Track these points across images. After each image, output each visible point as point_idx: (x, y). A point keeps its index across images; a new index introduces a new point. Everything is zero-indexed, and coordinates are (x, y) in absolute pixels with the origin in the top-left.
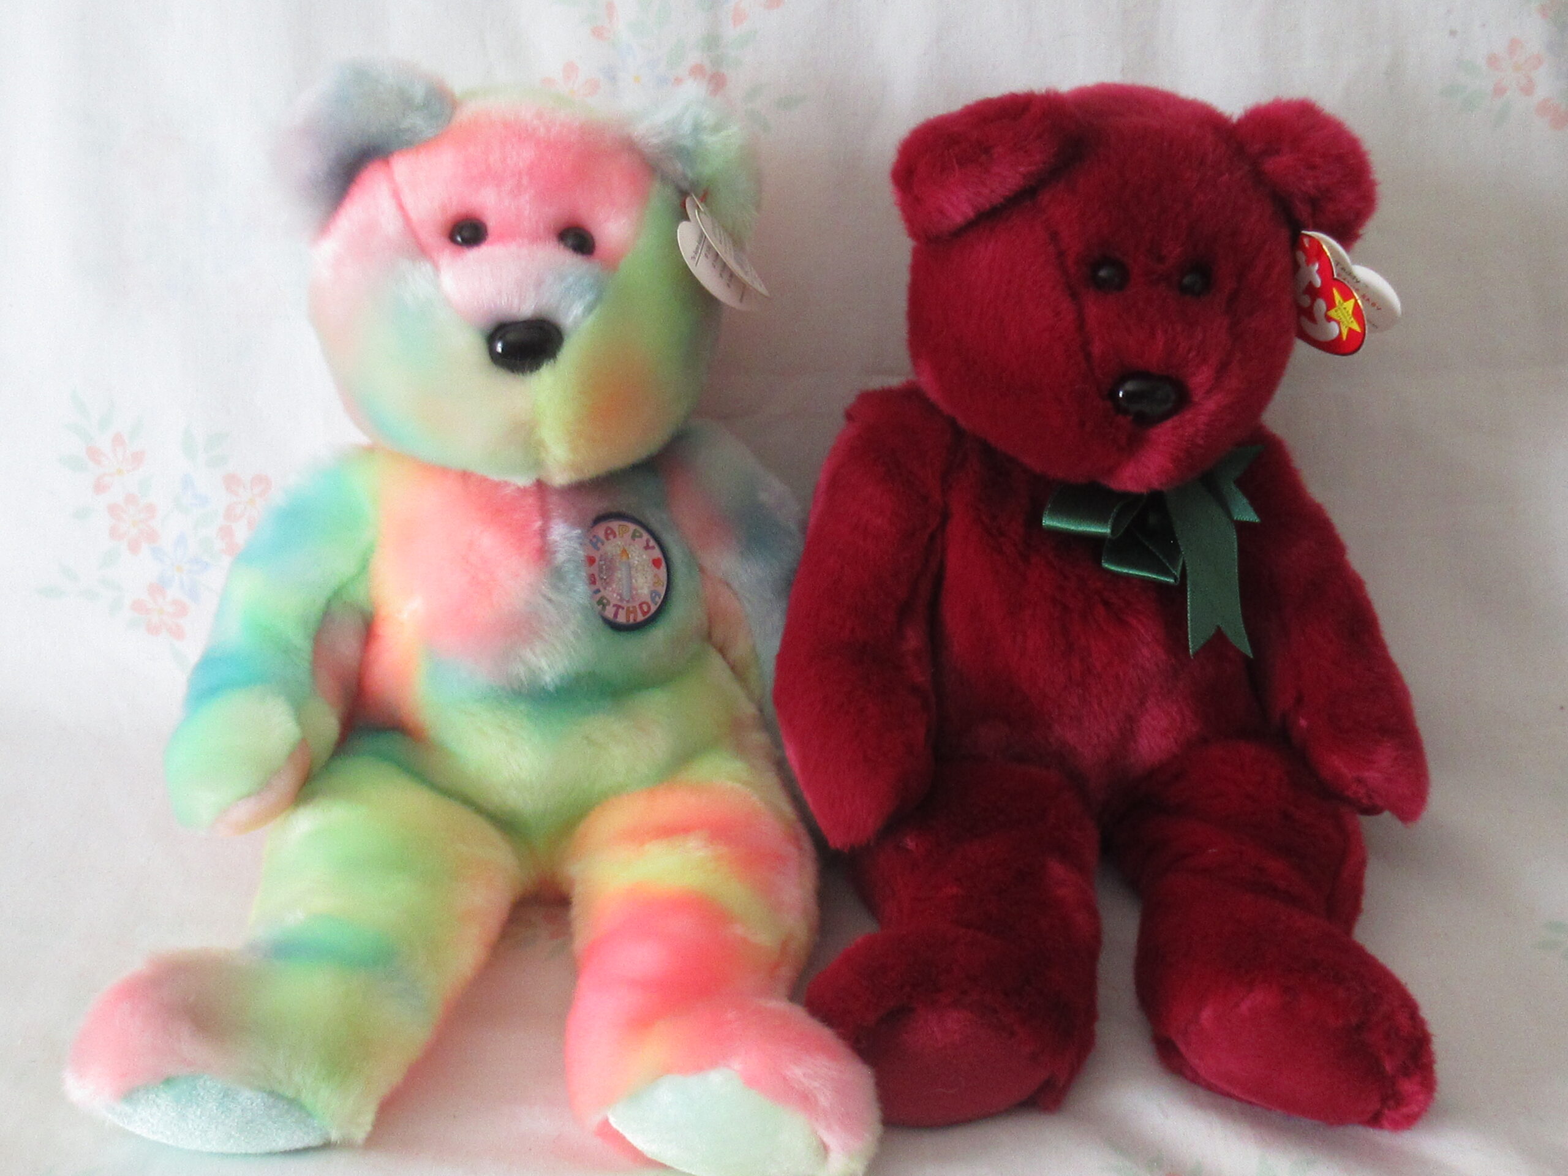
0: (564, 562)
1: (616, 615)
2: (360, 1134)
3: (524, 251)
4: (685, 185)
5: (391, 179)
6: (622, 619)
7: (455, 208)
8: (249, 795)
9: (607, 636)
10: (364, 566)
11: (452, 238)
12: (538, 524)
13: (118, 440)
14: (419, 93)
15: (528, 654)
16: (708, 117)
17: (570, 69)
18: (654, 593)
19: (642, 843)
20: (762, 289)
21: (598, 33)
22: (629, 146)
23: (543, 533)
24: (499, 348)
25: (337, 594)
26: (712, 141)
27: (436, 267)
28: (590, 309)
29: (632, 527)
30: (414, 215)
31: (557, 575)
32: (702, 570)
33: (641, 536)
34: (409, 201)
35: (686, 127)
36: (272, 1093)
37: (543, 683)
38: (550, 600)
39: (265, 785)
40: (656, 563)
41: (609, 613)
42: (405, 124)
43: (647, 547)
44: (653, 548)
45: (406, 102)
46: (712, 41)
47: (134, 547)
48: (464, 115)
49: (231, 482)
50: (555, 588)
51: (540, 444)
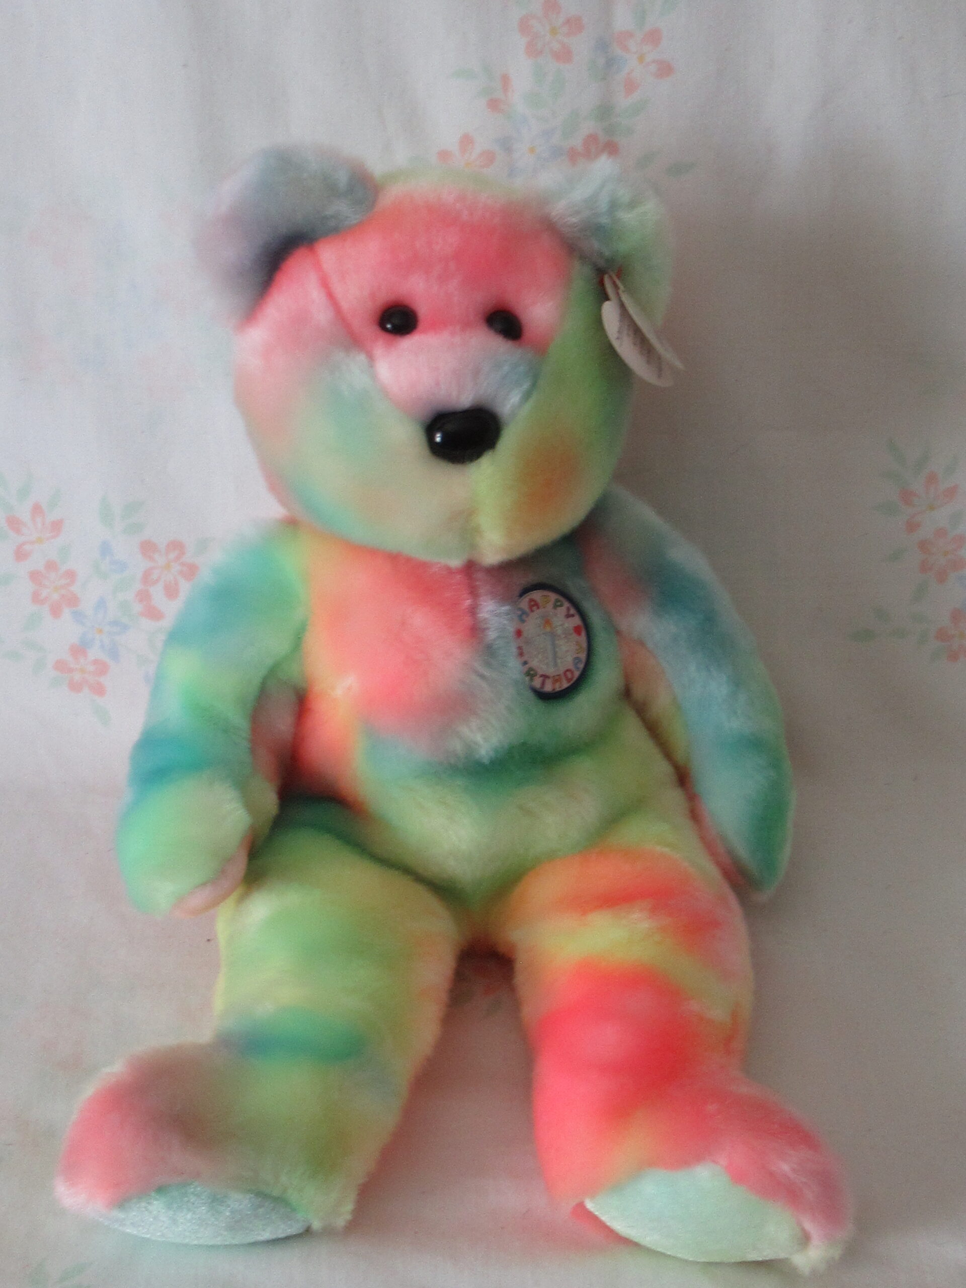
0: (495, 640)
1: (543, 684)
2: (341, 1222)
3: (457, 340)
4: (601, 263)
5: (318, 266)
6: (548, 688)
7: (384, 297)
8: (204, 884)
9: (538, 707)
10: (298, 642)
11: (382, 325)
12: (468, 602)
13: (37, 509)
14: (342, 178)
15: (465, 731)
16: (624, 194)
17: (466, 141)
18: (577, 660)
19: (584, 913)
20: (679, 364)
21: (494, 105)
22: (549, 226)
23: (473, 611)
24: (438, 439)
25: (273, 672)
26: (627, 217)
27: (371, 357)
28: (527, 396)
29: (553, 596)
30: (345, 305)
31: (489, 652)
32: (618, 632)
33: (561, 606)
34: (338, 289)
35: (603, 204)
36: (259, 1194)
37: (477, 756)
38: (482, 677)
39: (222, 872)
40: (577, 630)
41: (537, 683)
42: (330, 211)
43: (568, 616)
44: (573, 616)
45: (331, 189)
46: (605, 111)
47: (56, 612)
48: (387, 199)
49: (148, 548)
50: (488, 664)
51: (477, 530)
